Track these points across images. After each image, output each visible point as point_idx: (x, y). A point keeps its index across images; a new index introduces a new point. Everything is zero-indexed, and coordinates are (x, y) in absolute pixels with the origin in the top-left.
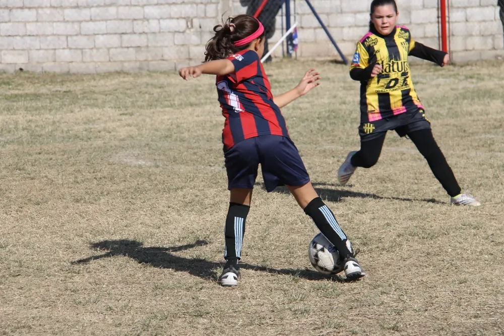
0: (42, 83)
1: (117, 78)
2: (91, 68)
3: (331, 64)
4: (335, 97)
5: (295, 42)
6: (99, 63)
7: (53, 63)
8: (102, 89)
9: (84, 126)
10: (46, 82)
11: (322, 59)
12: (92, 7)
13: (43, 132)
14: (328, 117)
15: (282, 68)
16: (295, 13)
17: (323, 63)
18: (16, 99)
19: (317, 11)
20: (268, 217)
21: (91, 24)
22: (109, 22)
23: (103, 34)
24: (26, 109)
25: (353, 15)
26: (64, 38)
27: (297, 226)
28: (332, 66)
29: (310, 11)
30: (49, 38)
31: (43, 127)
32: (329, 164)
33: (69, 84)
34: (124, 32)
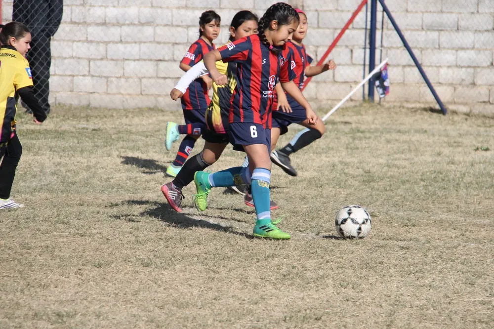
0: (62, 118)
1: (155, 116)
2: (117, 101)
3: (425, 113)
4: (439, 154)
5: (386, 84)
6: (127, 97)
7: (69, 93)
8: (140, 129)
9: (127, 174)
10: (66, 117)
11: (413, 105)
12: (124, 25)
13: (77, 179)
14: (435, 180)
15: (362, 115)
16: (382, 46)
17: (415, 111)
18: (33, 136)
19: (410, 45)
20: (390, 298)
21: (121, 46)
22: (142, 45)
23: (135, 60)
24: (51, 149)
25: (454, 52)
26: (86, 62)
27: (429, 312)
28: (427, 115)
29: (401, 44)
30: (66, 61)
31: (76, 173)
32: (452, 237)
33: (95, 121)
34: (162, 58)
